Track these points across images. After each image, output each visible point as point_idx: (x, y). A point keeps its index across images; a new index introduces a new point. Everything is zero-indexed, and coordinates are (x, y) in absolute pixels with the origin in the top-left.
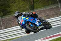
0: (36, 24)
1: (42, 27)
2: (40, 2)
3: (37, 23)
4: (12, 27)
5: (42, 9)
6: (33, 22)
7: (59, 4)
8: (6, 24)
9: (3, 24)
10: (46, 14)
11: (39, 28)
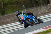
2: (10, 8)
5: (11, 14)
6: (31, 18)
7: (25, 9)
10: (15, 18)
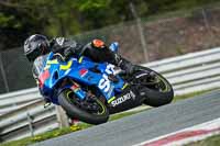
0: (101, 87)
1: (126, 97)
3: (105, 85)
4: (182, 54)
6: (86, 80)
8: (158, 43)
9: (150, 43)
11: (114, 104)
